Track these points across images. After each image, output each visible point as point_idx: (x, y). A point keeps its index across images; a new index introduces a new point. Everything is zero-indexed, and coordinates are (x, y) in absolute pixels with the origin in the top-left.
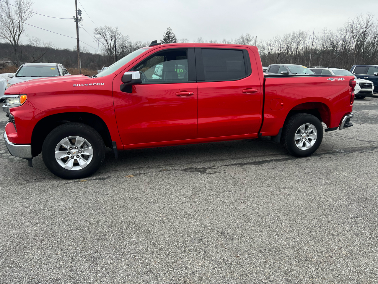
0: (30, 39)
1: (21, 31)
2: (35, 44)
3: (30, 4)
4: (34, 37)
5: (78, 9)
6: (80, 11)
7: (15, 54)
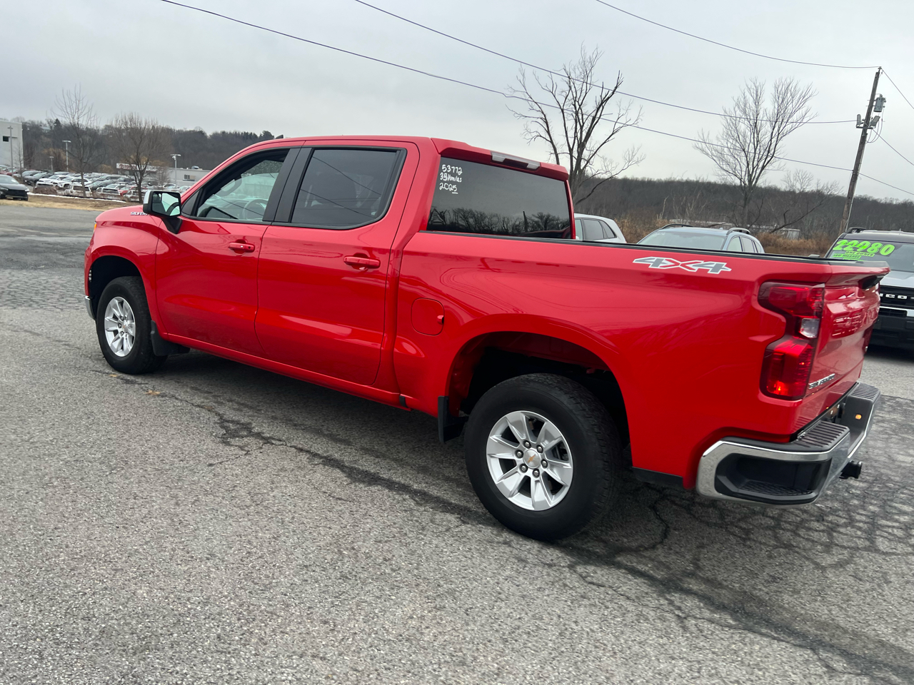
0: (789, 177)
1: (769, 159)
2: (798, 187)
3: (806, 97)
4: (800, 173)
5: (877, 96)
6: (882, 100)
7: (744, 207)
